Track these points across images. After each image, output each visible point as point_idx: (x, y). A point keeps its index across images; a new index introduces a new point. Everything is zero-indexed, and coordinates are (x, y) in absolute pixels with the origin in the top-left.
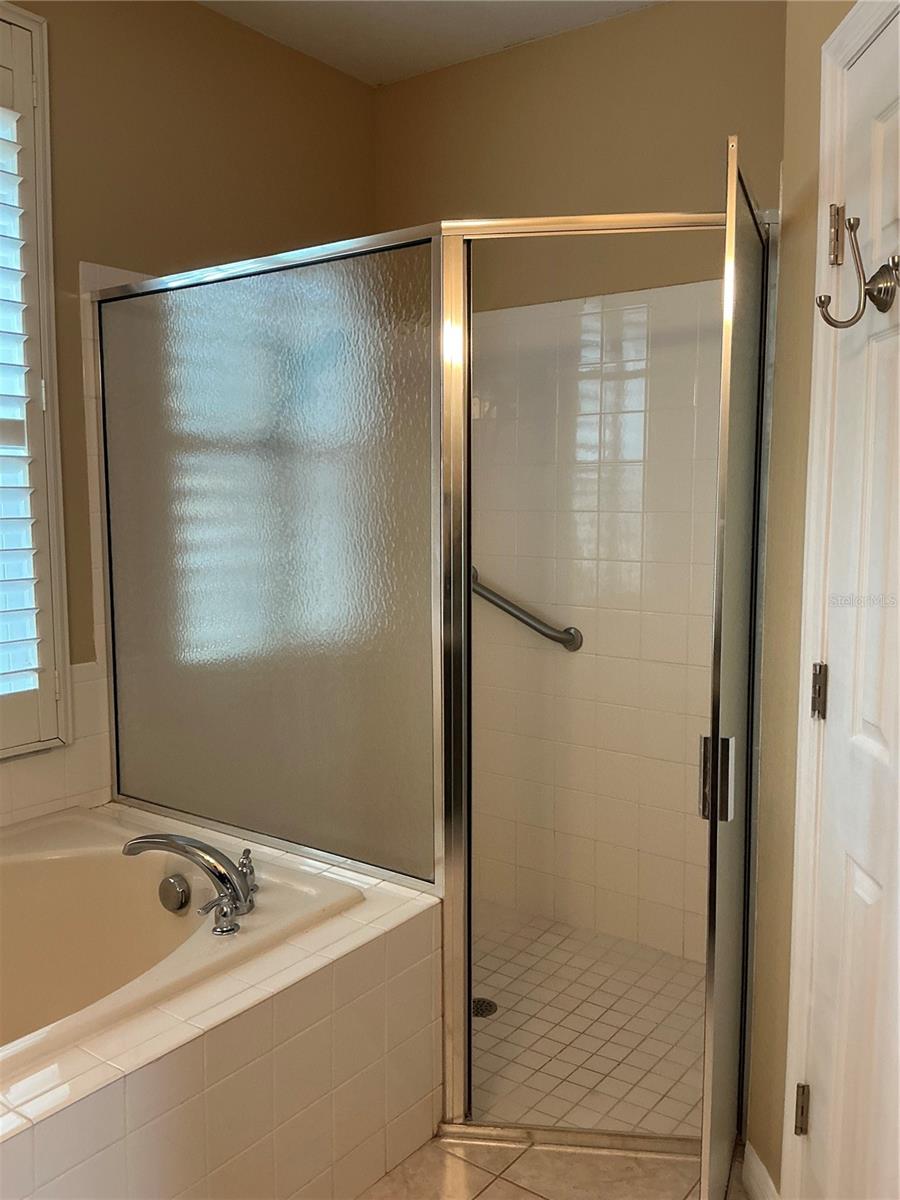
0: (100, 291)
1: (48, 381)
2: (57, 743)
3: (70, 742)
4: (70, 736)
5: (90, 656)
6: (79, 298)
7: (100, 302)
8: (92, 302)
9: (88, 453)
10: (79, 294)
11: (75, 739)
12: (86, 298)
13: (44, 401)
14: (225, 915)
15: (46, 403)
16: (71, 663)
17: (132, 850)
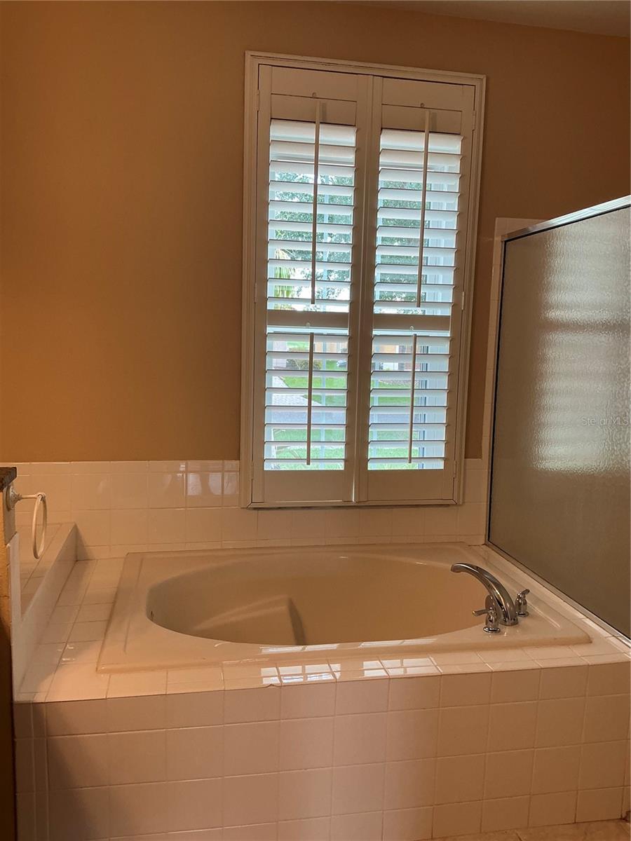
0: (508, 234)
1: (467, 293)
2: (453, 502)
3: (461, 503)
4: (461, 500)
5: (478, 455)
6: (493, 241)
7: (506, 242)
8: (502, 242)
9: (489, 333)
10: (494, 238)
11: (464, 502)
12: (498, 240)
13: (463, 304)
14: (491, 621)
15: (464, 305)
16: (465, 458)
17: (456, 569)
